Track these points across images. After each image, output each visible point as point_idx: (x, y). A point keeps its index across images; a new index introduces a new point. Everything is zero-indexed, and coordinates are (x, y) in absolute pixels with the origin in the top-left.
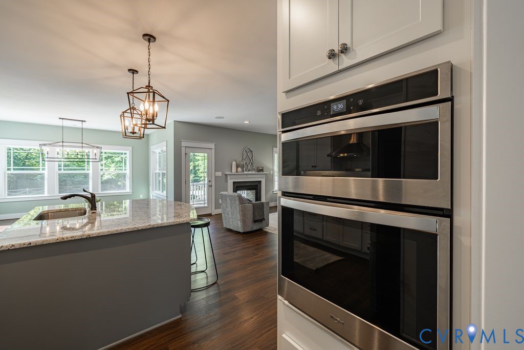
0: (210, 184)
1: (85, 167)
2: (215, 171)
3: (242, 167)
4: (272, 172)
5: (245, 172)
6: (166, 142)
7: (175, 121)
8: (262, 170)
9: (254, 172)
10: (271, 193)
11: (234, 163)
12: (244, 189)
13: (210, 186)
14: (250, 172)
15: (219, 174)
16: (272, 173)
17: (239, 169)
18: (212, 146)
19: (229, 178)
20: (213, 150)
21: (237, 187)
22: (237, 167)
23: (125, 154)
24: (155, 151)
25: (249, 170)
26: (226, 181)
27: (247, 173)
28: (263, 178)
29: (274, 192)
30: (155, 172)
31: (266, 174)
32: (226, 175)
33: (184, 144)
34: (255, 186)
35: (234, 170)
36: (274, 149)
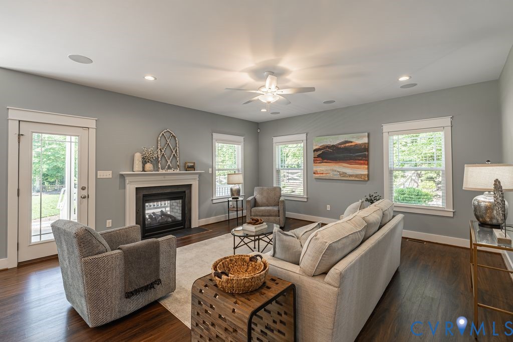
0: (85, 193)
2: (97, 169)
3: (156, 162)
4: (210, 170)
5: (161, 171)
8: (193, 168)
9: (178, 171)
10: (209, 202)
11: (138, 157)
12: (165, 199)
13: (84, 197)
14: (170, 171)
15: (106, 175)
16: (210, 172)
17: (149, 166)
18: (91, 123)
19: (127, 181)
20: (93, 132)
21: (144, 196)
22: (144, 162)
25: (169, 168)
26: (123, 187)
27: (164, 172)
28: (194, 179)
29: (214, 202)
31: (200, 174)
32: (122, 177)
33: (15, 115)
35: (138, 166)
36: (214, 135)
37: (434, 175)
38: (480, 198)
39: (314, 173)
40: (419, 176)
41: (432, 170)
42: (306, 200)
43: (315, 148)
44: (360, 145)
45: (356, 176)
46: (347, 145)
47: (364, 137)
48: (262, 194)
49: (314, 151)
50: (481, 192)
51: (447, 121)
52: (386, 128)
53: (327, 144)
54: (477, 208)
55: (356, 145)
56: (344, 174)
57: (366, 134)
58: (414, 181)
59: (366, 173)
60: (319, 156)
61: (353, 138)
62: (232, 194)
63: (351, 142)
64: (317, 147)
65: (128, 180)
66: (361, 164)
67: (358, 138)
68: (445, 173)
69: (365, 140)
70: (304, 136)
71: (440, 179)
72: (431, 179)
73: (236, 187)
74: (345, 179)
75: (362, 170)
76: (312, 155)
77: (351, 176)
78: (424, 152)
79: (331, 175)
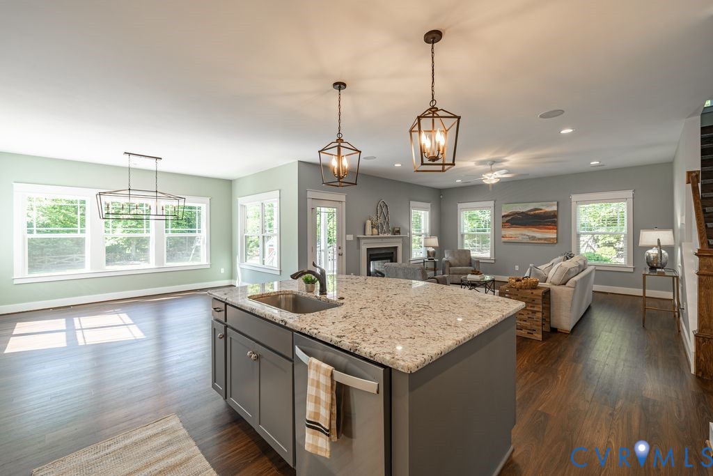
0: (340, 251)
1: (143, 227)
2: (347, 234)
3: (378, 228)
4: (409, 234)
5: (381, 235)
6: (278, 191)
7: (300, 162)
8: (398, 232)
9: (390, 235)
11: (369, 222)
13: (340, 255)
14: (386, 235)
15: (350, 237)
16: (409, 236)
17: (375, 231)
18: (343, 198)
20: (344, 204)
21: (371, 255)
22: (372, 228)
23: (199, 208)
24: (245, 204)
25: (385, 233)
26: (359, 248)
28: (399, 242)
30: (246, 234)
31: (403, 238)
32: (358, 238)
33: (310, 194)
34: (390, 253)
35: (368, 231)
36: (411, 202)
37: (612, 240)
38: (650, 251)
39: (503, 237)
40: (596, 241)
41: (611, 235)
42: (493, 262)
43: (503, 214)
44: (550, 212)
45: (546, 239)
46: (537, 212)
47: (554, 205)
48: (454, 256)
49: (503, 217)
50: (651, 248)
51: (629, 194)
52: (574, 198)
53: (517, 211)
54: (648, 258)
55: (546, 212)
56: (534, 238)
57: (556, 203)
58: (591, 246)
59: (556, 236)
60: (507, 222)
61: (543, 206)
62: (429, 256)
63: (541, 209)
64: (506, 214)
65: (362, 242)
66: (550, 229)
67: (548, 206)
68: (627, 237)
69: (555, 208)
70: (492, 203)
71: (621, 245)
72: (610, 244)
73: (431, 250)
74: (533, 242)
75: (551, 234)
76: (500, 221)
77: (539, 239)
78: (603, 214)
79: (520, 239)
